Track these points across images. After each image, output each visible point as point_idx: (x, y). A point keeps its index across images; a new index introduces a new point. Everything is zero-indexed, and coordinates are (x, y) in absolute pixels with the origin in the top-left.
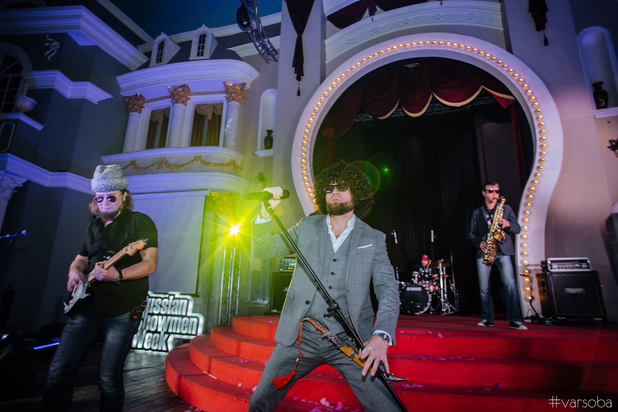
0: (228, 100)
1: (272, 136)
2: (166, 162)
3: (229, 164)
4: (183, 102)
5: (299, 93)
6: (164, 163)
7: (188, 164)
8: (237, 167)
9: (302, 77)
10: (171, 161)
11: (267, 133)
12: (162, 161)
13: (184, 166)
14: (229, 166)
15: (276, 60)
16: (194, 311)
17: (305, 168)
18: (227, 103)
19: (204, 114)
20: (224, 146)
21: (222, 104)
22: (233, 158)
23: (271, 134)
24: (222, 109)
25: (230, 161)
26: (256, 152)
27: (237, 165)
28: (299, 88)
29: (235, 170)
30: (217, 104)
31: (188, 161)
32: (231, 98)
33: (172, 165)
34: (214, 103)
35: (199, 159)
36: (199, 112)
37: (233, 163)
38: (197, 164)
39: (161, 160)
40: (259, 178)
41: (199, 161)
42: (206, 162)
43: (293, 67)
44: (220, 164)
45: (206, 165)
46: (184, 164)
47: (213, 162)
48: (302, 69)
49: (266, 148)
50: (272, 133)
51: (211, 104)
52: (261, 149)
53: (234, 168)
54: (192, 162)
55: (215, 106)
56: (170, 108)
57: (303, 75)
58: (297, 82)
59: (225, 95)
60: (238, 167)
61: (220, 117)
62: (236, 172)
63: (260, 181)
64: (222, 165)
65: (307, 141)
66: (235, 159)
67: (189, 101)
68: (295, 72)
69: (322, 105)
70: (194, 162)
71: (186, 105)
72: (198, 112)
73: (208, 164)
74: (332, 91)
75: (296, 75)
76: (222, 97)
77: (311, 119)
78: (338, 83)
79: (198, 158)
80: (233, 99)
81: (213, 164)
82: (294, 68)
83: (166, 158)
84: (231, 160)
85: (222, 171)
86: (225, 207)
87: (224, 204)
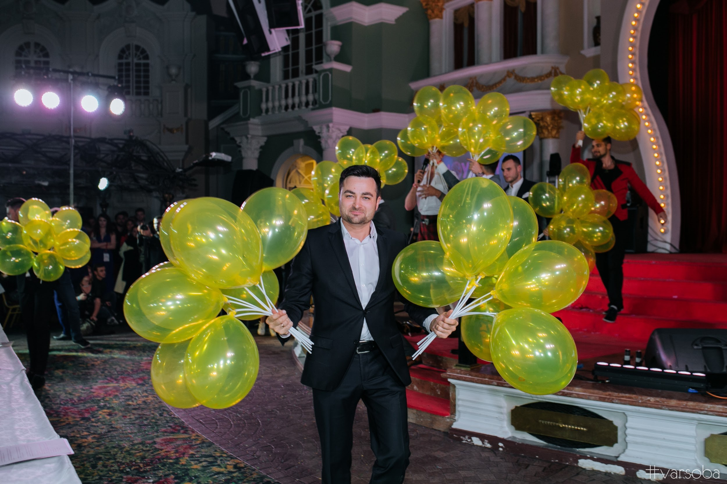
2: (477, 83)
3: (548, 75)
6: (474, 85)
7: (500, 82)
8: (560, 75)
10: (482, 81)
11: (595, 21)
12: (473, 82)
13: (496, 87)
19: (516, 5)
20: (542, 52)
23: (599, 24)
25: (548, 70)
26: (583, 51)
27: (559, 71)
31: (501, 78)
33: (483, 86)
35: (513, 75)
36: (509, 4)
37: (554, 71)
38: (511, 81)
39: (471, 81)
42: (521, 77)
44: (537, 77)
45: (521, 81)
46: (496, 84)
49: (594, 45)
50: (601, 22)
52: (589, 47)
54: (504, 79)
56: (474, 5)
64: (540, 77)
66: (557, 65)
70: (508, 79)
73: (523, 79)
79: (511, 73)
81: (528, 78)
83: (476, 77)
84: (552, 67)
85: (539, 88)
86: (550, 128)
87: (549, 126)
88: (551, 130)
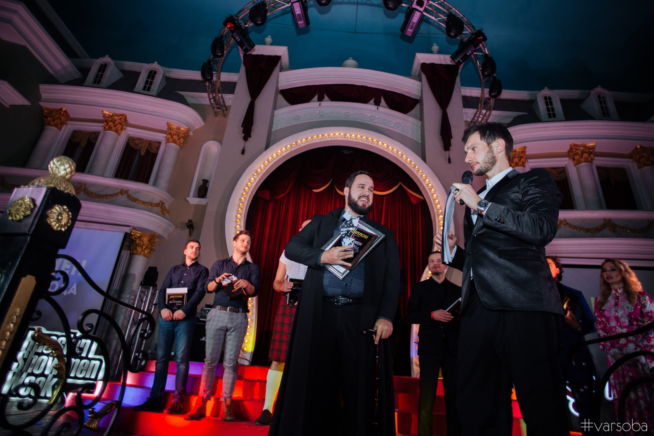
0: (168, 141)
1: (207, 186)
3: (157, 205)
4: (116, 131)
5: (243, 152)
6: (83, 190)
7: (112, 195)
8: (164, 209)
9: (248, 138)
10: (92, 189)
11: (202, 182)
12: (81, 187)
13: (107, 198)
14: (157, 207)
15: (225, 116)
16: (96, 354)
17: (238, 223)
18: (166, 143)
19: (137, 148)
20: (154, 184)
21: (160, 143)
22: (162, 200)
23: (206, 184)
24: (158, 148)
25: (158, 202)
26: (188, 199)
27: (165, 207)
28: (244, 147)
29: (162, 212)
30: (154, 142)
31: (113, 193)
32: (171, 140)
33: (93, 193)
34: (152, 140)
35: (126, 194)
36: (132, 144)
37: (161, 205)
38: (123, 198)
39: (79, 185)
40: (188, 224)
41: (126, 196)
42: (133, 197)
43: (242, 126)
44: (148, 203)
45: (132, 201)
46: (107, 196)
47: (141, 199)
48: (250, 131)
49: (199, 197)
50: (208, 183)
51: (147, 141)
52: (194, 196)
53: (162, 210)
54: (116, 194)
55: (151, 143)
56: (100, 132)
57: (250, 137)
58: (243, 141)
59: (165, 135)
60: (166, 210)
61: (155, 155)
62: (163, 214)
63: (188, 228)
64: (151, 204)
65: (245, 198)
66: (164, 201)
67: (124, 131)
68: (243, 132)
69: (265, 169)
70: (120, 195)
71: (119, 135)
72: (130, 144)
73: (135, 200)
74: (276, 158)
75: (243, 135)
76: (161, 137)
77: (252, 179)
78: (283, 152)
79: (125, 192)
80: (174, 142)
81: (140, 201)
82: (243, 128)
83: (86, 184)
84: (161, 201)
85: (150, 211)
86: (144, 247)
87: (144, 245)
88: (145, 249)
